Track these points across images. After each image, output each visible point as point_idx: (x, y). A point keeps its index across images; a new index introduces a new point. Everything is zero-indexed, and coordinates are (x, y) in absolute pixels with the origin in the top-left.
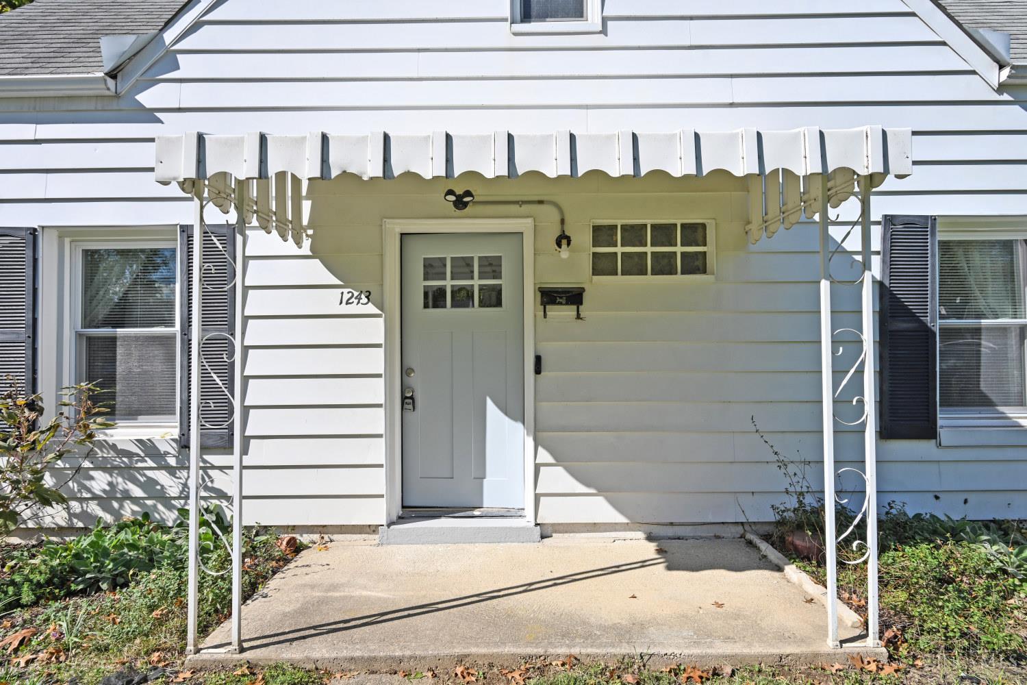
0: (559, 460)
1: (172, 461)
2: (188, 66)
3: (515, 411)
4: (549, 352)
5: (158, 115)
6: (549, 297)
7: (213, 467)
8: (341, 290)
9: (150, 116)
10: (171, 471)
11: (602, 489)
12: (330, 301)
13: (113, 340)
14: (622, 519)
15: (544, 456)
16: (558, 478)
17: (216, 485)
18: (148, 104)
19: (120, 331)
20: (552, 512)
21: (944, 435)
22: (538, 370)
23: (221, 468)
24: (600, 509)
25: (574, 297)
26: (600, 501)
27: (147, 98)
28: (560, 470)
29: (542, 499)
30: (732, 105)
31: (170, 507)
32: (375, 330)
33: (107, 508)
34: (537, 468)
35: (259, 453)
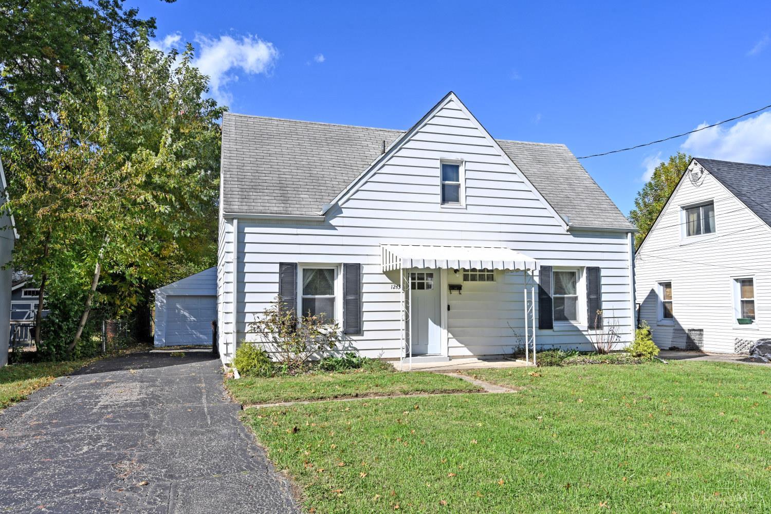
0: (455, 336)
1: (340, 338)
2: (346, 212)
3: (438, 323)
4: (452, 303)
5: (336, 228)
6: (452, 287)
7: (353, 340)
8: (391, 285)
9: (333, 228)
10: (339, 341)
11: (467, 345)
12: (388, 288)
13: (314, 299)
14: (471, 354)
15: (450, 335)
16: (454, 342)
17: (354, 346)
18: (334, 224)
19: (317, 296)
20: (453, 352)
21: (555, 328)
22: (449, 309)
23: (355, 341)
24: (466, 351)
25: (459, 287)
26: (465, 349)
27: (333, 222)
28: (454, 340)
29: (450, 349)
30: (500, 232)
31: (338, 353)
32: (402, 297)
33: (318, 354)
34: (448, 339)
35: (367, 335)
